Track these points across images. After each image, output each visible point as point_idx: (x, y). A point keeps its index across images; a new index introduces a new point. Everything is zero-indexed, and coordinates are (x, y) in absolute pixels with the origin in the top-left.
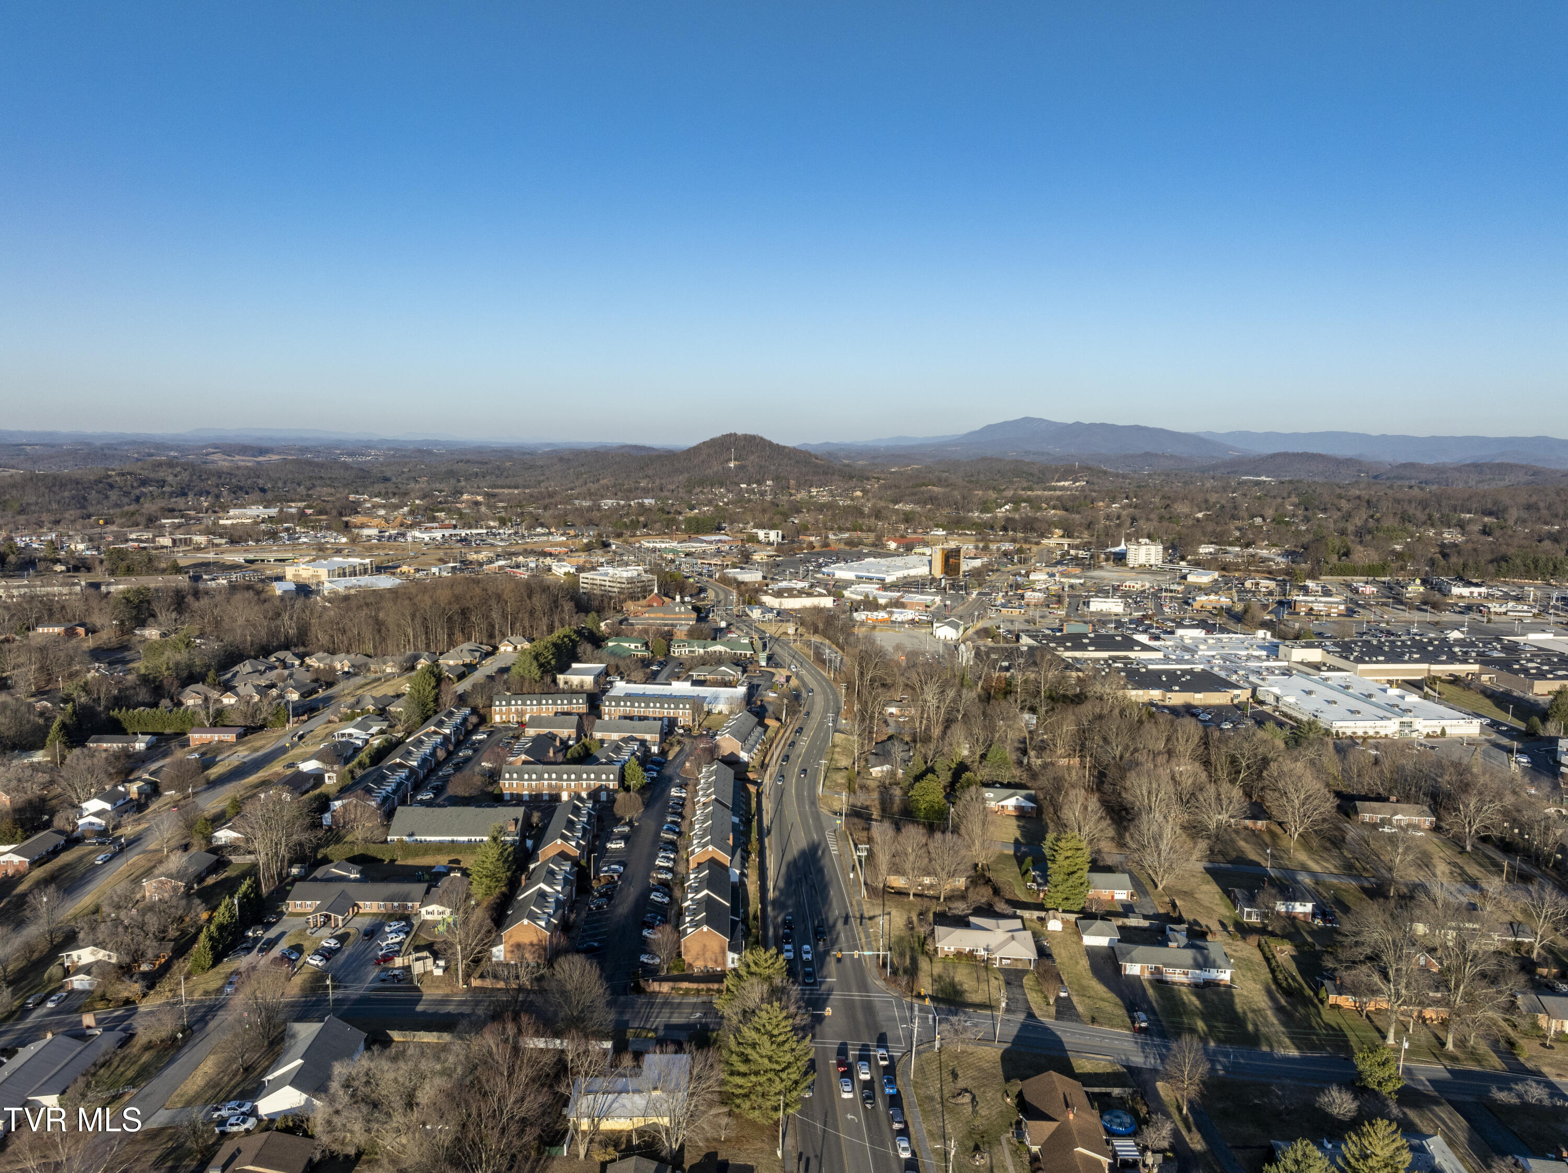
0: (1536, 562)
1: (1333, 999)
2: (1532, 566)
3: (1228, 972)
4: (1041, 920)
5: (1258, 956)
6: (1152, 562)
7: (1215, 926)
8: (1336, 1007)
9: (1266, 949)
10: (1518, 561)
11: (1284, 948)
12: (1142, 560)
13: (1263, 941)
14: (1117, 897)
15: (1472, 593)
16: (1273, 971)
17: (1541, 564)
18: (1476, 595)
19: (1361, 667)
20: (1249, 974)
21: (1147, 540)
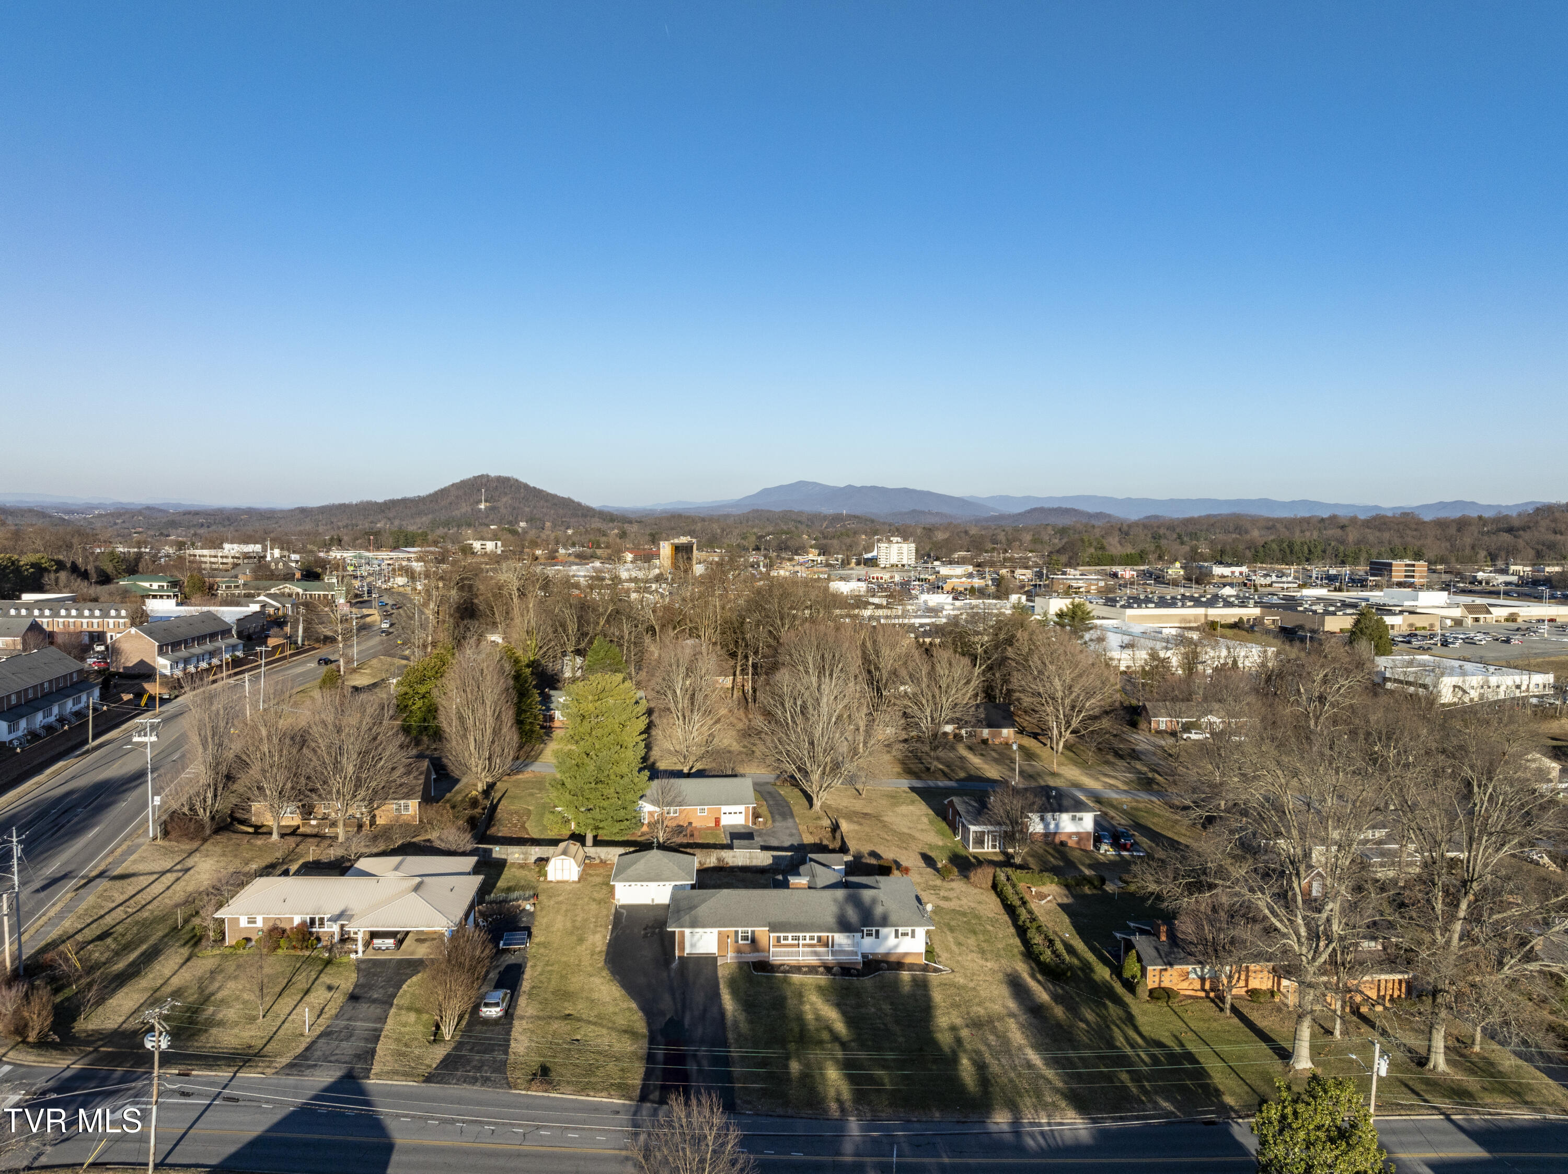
0: (1291, 546)
1: (1155, 976)
2: (1288, 551)
3: (921, 932)
4: (542, 861)
5: (991, 906)
6: (905, 562)
7: (911, 859)
8: (1162, 995)
9: (1009, 890)
10: (1274, 546)
11: (1044, 889)
12: (894, 560)
13: (1002, 877)
14: (726, 821)
15: (1233, 573)
16: (1022, 932)
17: (1296, 548)
18: (1237, 574)
19: (1129, 612)
20: (972, 941)
21: (899, 539)
